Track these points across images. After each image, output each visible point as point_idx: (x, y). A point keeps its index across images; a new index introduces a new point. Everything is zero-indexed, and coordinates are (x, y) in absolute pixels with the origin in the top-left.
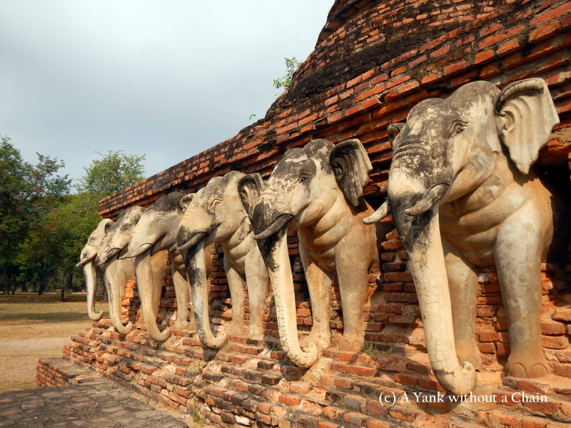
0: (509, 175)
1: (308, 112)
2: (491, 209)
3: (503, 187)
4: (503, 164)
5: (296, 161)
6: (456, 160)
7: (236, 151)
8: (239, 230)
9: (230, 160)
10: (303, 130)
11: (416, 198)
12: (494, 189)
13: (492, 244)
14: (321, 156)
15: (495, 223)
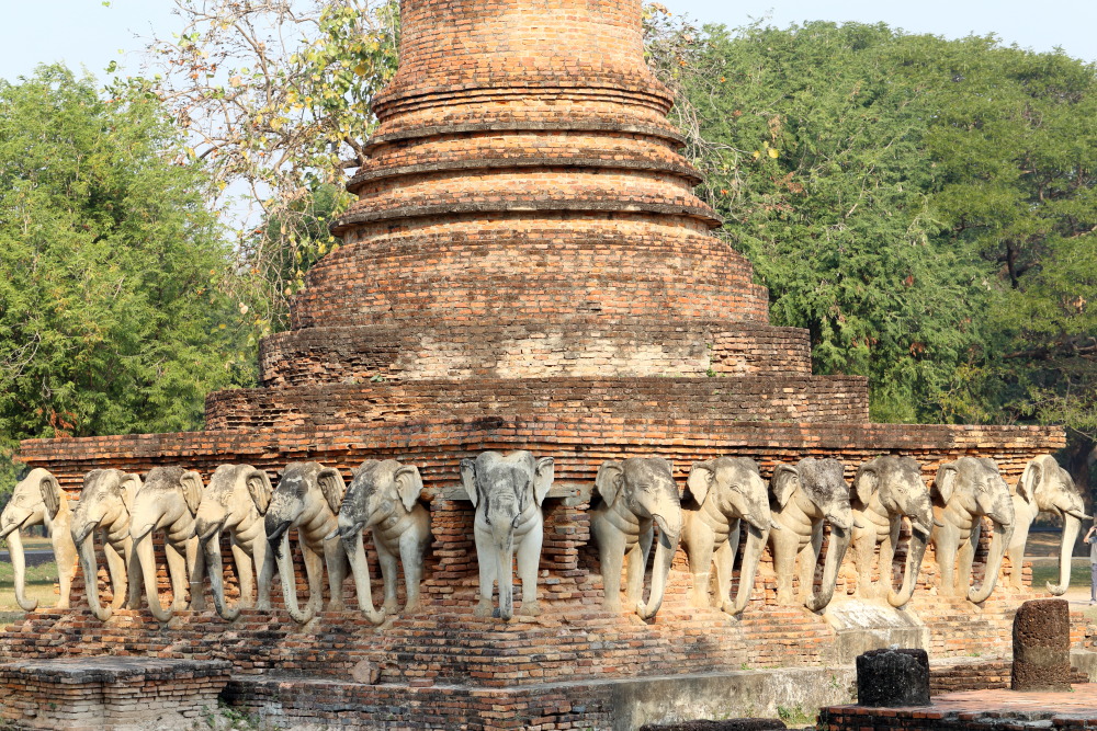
0: (403, 511)
1: (303, 435)
2: (394, 529)
3: (400, 518)
4: (399, 506)
5: (294, 481)
6: (371, 508)
7: (242, 444)
8: (248, 517)
9: (237, 452)
10: (300, 449)
11: (349, 528)
12: (395, 519)
13: (398, 546)
14: (312, 477)
15: (397, 536)
